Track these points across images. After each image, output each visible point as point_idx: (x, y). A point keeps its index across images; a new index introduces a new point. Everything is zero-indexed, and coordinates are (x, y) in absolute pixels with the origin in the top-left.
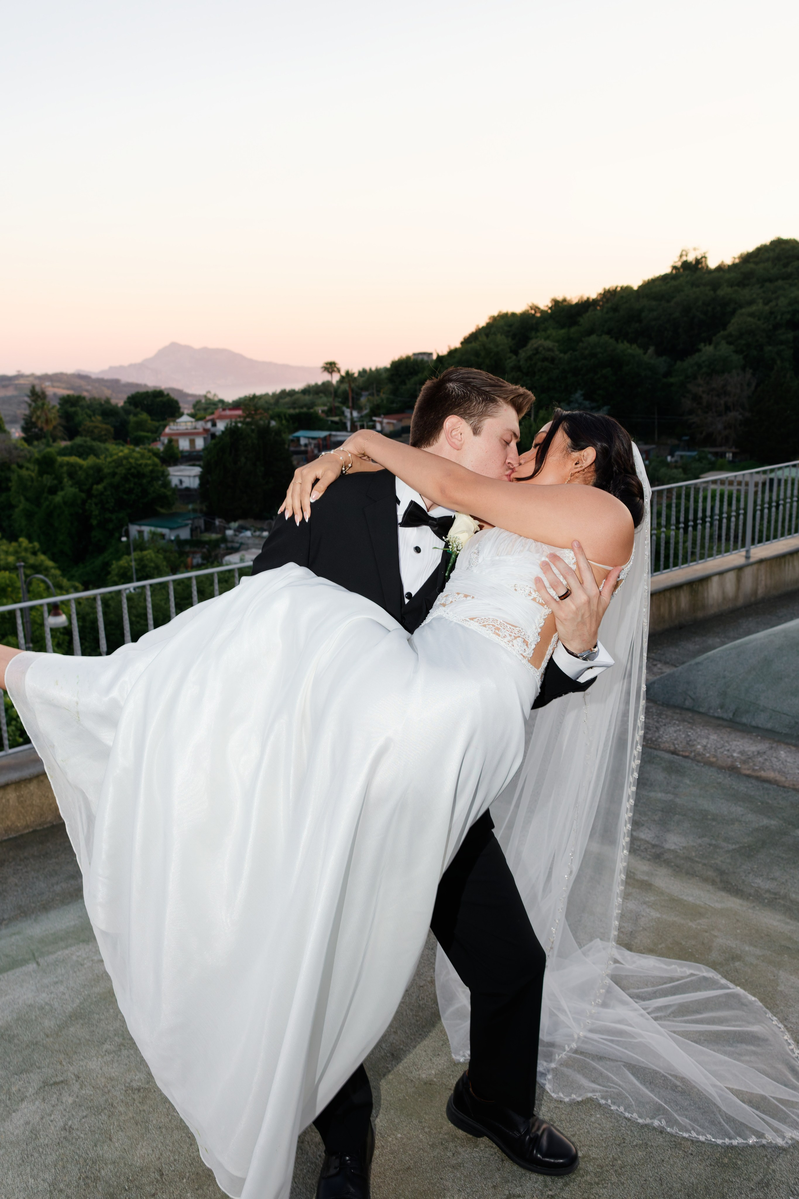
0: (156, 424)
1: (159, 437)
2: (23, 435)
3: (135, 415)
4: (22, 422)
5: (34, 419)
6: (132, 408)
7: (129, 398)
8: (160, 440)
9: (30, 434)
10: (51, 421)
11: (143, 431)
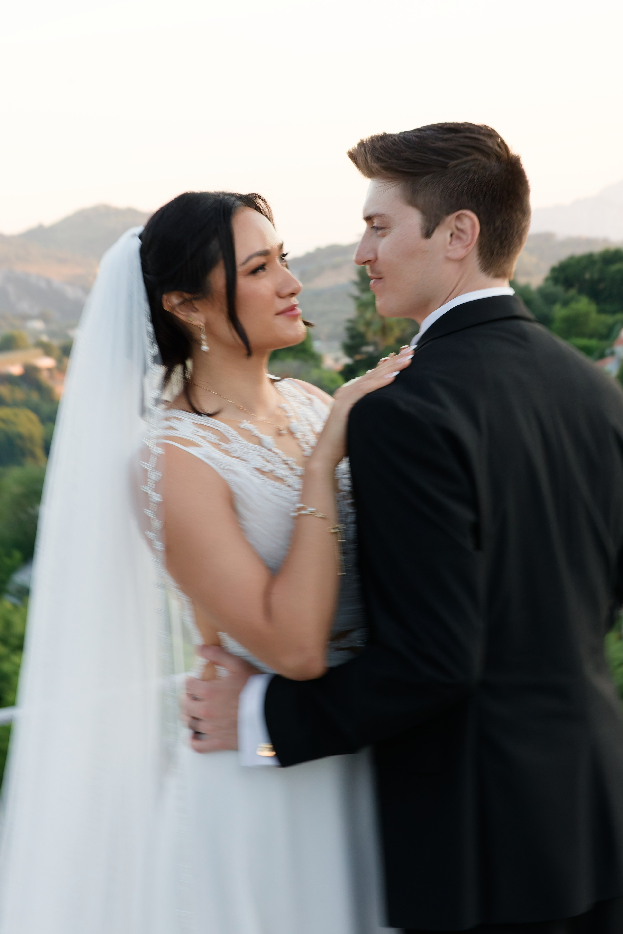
0: (609, 319)
1: (611, 345)
2: (347, 360)
3: (566, 303)
4: (344, 337)
5: (362, 328)
6: (559, 289)
7: (554, 270)
8: (613, 354)
9: (358, 357)
10: (391, 329)
11: (582, 335)
